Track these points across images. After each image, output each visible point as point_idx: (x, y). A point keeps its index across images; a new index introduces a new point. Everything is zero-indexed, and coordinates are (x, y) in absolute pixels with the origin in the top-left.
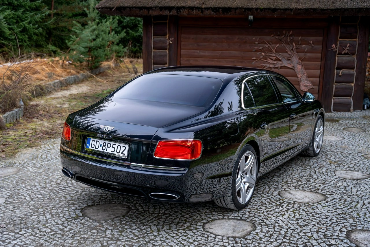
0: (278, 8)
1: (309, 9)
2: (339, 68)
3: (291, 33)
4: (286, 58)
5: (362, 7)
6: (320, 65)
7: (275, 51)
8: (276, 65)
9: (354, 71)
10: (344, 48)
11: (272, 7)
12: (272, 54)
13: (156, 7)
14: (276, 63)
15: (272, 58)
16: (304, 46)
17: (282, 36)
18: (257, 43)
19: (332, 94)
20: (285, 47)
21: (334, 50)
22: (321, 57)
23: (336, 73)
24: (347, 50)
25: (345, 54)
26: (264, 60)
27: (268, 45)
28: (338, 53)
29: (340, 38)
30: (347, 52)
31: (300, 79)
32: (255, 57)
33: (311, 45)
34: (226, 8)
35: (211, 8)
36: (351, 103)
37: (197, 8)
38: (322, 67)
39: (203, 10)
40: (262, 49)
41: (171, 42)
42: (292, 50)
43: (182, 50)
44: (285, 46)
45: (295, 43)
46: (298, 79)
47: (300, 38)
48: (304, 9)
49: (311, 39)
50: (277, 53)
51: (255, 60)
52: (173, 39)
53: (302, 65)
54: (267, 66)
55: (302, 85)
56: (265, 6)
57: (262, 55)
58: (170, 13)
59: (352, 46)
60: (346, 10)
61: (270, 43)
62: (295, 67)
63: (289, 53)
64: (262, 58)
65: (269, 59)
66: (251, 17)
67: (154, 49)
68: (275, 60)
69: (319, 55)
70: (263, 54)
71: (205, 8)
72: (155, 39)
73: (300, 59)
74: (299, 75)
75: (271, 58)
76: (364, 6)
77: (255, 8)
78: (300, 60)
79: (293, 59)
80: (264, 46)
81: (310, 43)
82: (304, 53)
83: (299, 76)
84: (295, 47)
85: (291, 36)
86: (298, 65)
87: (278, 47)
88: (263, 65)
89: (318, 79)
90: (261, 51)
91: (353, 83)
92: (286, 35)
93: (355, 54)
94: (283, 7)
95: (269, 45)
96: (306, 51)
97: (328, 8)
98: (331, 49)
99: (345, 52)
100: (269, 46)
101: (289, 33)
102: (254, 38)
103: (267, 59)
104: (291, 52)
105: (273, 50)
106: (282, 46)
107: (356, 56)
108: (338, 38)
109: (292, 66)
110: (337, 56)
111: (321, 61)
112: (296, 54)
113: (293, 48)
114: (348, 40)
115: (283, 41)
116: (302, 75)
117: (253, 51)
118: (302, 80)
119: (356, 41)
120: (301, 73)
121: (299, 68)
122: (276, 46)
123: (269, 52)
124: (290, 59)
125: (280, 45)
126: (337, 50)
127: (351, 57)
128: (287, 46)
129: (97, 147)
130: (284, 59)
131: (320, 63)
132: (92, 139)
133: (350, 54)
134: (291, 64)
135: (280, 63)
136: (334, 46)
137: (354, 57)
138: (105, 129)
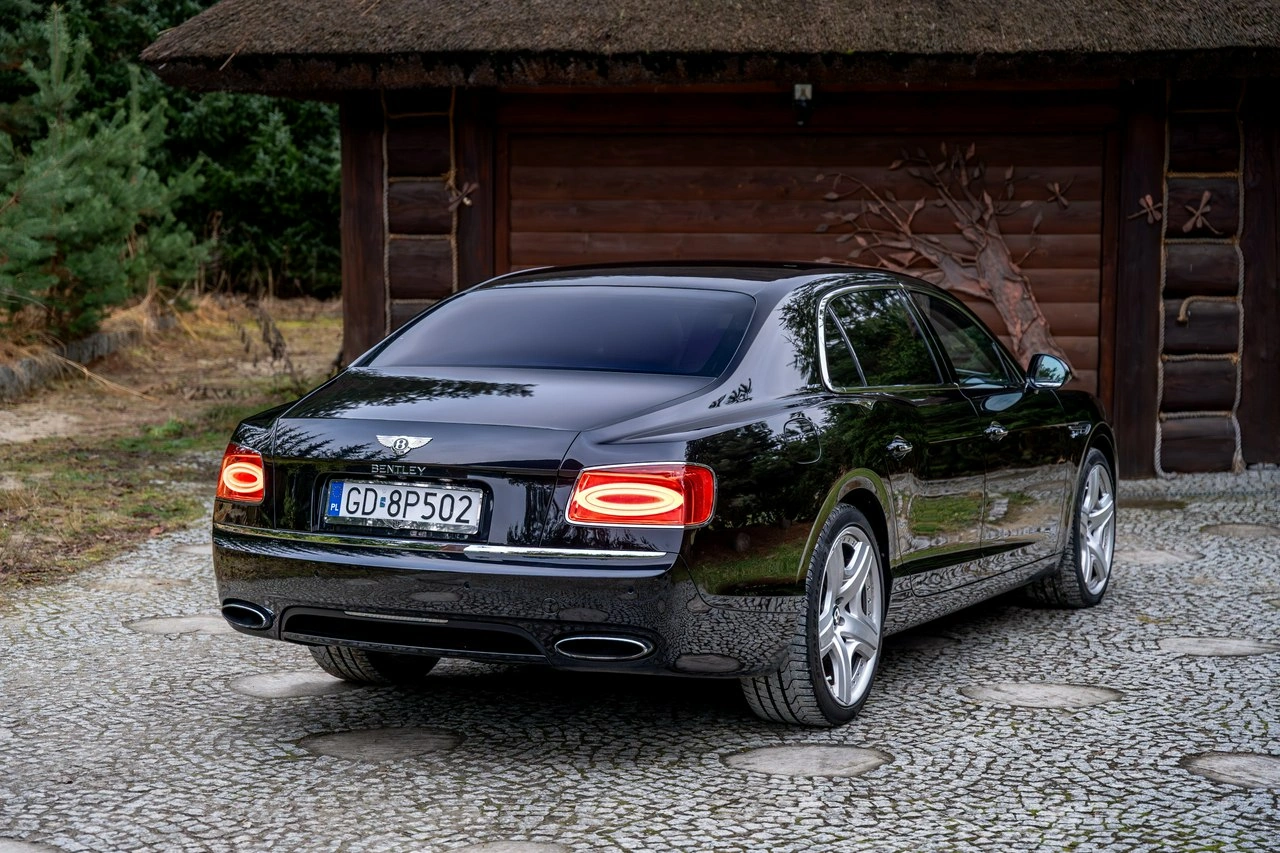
0: (914, 50)
1: (1040, 52)
2: (1175, 292)
3: (971, 153)
4: (956, 256)
5: (1245, 43)
6: (1096, 280)
7: (911, 227)
9: (1235, 303)
10: (1190, 208)
11: (891, 46)
12: (897, 240)
13: (405, 55)
15: (898, 256)
16: (1026, 204)
17: (935, 165)
18: (834, 196)
19: (1156, 400)
20: (950, 210)
21: (1150, 220)
22: (1099, 248)
23: (1166, 311)
24: (1203, 214)
25: (1196, 233)
27: (877, 203)
28: (1168, 229)
29: (1172, 168)
30: (1203, 224)
31: (1020, 341)
32: (828, 255)
33: (1057, 199)
34: (702, 52)
35: (642, 53)
36: (1234, 433)
37: (583, 56)
38: (1104, 291)
39: (608, 63)
40: (855, 220)
41: (467, 202)
42: (981, 220)
43: (514, 235)
44: (950, 204)
45: (989, 194)
46: (1012, 342)
47: (1009, 174)
49: (1056, 178)
50: (917, 237)
52: (475, 186)
53: (1025, 283)
56: (862, 44)
57: (858, 246)
58: (467, 76)
59: (1222, 199)
60: (1184, 55)
61: (889, 195)
62: (996, 291)
63: (969, 234)
64: (858, 260)
65: (885, 263)
66: (803, 91)
67: (392, 231)
68: (914, 266)
69: (1094, 240)
70: (861, 240)
71: (616, 57)
72: (396, 188)
73: (1014, 258)
74: (1014, 324)
75: (893, 256)
76: (1254, 41)
77: (821, 53)
78: (1014, 262)
79: (986, 258)
80: (864, 210)
81: (1053, 193)
82: (1029, 233)
83: (1016, 329)
84: (991, 211)
85: (971, 164)
86: (1010, 284)
87: (920, 210)
89: (1093, 341)
90: (851, 228)
91: (1234, 350)
92: (953, 162)
93: (1235, 234)
94: (937, 49)
95: (883, 203)
96: (1035, 224)
97: (1114, 48)
98: (1136, 215)
99: (1195, 224)
100: (882, 209)
101: (964, 153)
102: (820, 178)
103: (878, 260)
104: (977, 230)
105: (900, 222)
106: (936, 206)
107: (1241, 238)
108: (1165, 169)
109: (983, 289)
110: (1166, 244)
111: (1101, 267)
112: (997, 238)
113: (983, 213)
114: (1203, 176)
115: (941, 187)
116: (1026, 326)
117: (819, 230)
118: (1028, 345)
119: (1235, 181)
120: (1020, 315)
121: (1015, 297)
122: (914, 206)
123: (886, 234)
124: (975, 258)
125: (929, 202)
126: (1163, 216)
127: (1218, 244)
128: (958, 208)
129: (368, 508)
130: (946, 258)
131: (1096, 272)
132: (347, 485)
133: (1217, 232)
134: (978, 282)
135: (933, 278)
136: (1149, 200)
137: (1232, 246)
138: (400, 446)
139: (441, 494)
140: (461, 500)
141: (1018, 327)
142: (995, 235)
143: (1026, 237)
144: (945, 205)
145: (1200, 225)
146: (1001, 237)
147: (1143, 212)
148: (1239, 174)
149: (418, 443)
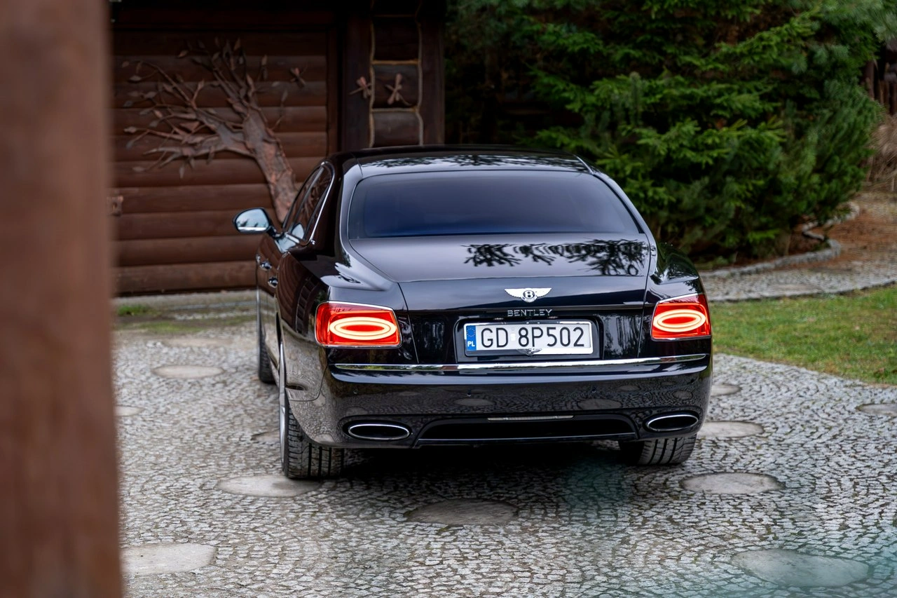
3: (237, 46)
4: (229, 124)
6: (325, 140)
7: (196, 102)
8: (201, 148)
10: (390, 87)
12: (186, 113)
14: (202, 142)
15: (187, 125)
16: (276, 84)
17: (212, 54)
18: (136, 78)
20: (223, 88)
21: (365, 96)
22: (325, 116)
24: (399, 91)
25: (397, 104)
26: (163, 134)
27: (172, 85)
28: (374, 102)
29: (377, 58)
30: (401, 99)
31: (276, 187)
32: (134, 125)
33: (297, 80)
38: (330, 147)
40: (155, 98)
42: (246, 97)
44: (223, 85)
45: (251, 77)
46: (269, 188)
47: (264, 61)
49: (297, 64)
50: (201, 110)
51: (138, 133)
53: (278, 144)
54: (172, 153)
55: (282, 204)
57: (156, 118)
59: (409, 81)
61: (179, 77)
62: (258, 150)
63: (238, 108)
64: (158, 129)
68: (197, 133)
69: (321, 110)
70: (158, 113)
73: (270, 124)
74: (271, 175)
75: (183, 125)
78: (270, 127)
79: (250, 125)
80: (161, 89)
81: (294, 76)
82: (279, 106)
83: (272, 179)
84: (253, 89)
85: (239, 53)
86: (266, 145)
87: (201, 90)
88: (161, 149)
90: (151, 103)
92: (225, 52)
93: (416, 104)
95: (175, 85)
96: (284, 98)
98: (355, 92)
99: (395, 99)
100: (175, 88)
101: (233, 45)
103: (172, 129)
104: (243, 104)
105: (187, 99)
106: (213, 86)
107: (420, 109)
108: (372, 55)
109: (248, 149)
110: (373, 113)
111: (327, 130)
112: (258, 111)
113: (247, 91)
114: (394, 63)
115: (216, 72)
116: (279, 176)
117: (125, 105)
118: (280, 190)
119: (415, 66)
120: (274, 168)
121: (270, 154)
122: (197, 87)
123: (177, 108)
124: (242, 125)
125: (208, 83)
126: (372, 92)
127: (405, 112)
128: (229, 87)
129: (502, 342)
130: (222, 126)
131: (324, 134)
132: (479, 327)
133: (407, 104)
134: (245, 144)
135: (212, 142)
136: (362, 81)
137: (413, 113)
138: (529, 296)
139: (559, 327)
140: (575, 330)
141: (273, 177)
142: (256, 107)
143: (275, 109)
144: (220, 86)
145: (397, 99)
146: (260, 109)
147: (360, 89)
148: (419, 62)
149: (542, 292)
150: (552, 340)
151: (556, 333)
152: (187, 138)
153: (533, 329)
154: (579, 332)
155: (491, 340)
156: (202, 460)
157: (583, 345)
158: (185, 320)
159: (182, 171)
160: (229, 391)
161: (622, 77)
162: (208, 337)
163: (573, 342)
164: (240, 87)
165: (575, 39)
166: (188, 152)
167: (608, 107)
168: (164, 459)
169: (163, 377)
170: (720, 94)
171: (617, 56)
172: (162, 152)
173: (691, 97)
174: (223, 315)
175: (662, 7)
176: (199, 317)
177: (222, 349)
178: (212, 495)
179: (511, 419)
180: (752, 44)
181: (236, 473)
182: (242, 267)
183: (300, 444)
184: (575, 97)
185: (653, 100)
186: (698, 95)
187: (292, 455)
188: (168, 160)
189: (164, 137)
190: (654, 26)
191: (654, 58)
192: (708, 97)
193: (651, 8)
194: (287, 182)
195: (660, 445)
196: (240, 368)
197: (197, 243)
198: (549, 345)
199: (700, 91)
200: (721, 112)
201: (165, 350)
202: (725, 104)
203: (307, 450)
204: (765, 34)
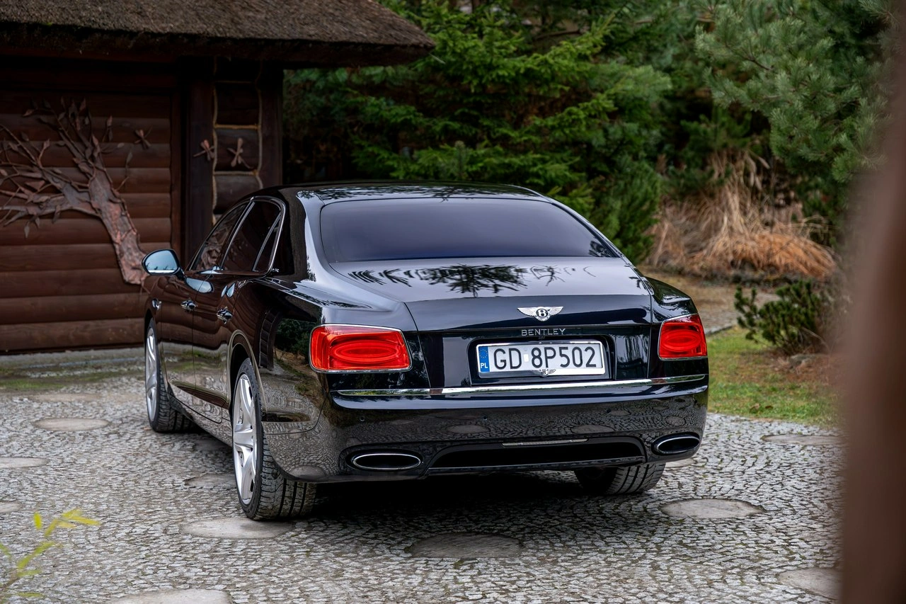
0: (95, 26)
1: (180, 34)
2: (222, 210)
3: (82, 108)
4: (75, 184)
5: (305, 37)
6: (168, 201)
7: (42, 160)
8: (47, 207)
10: (232, 150)
11: (77, 22)
12: (31, 172)
14: (47, 201)
15: (33, 184)
16: (120, 145)
17: (58, 114)
20: (69, 148)
21: (209, 158)
22: (169, 178)
24: (241, 154)
26: (8, 193)
27: (17, 143)
28: (217, 165)
29: (219, 122)
31: (121, 247)
33: (142, 142)
38: (174, 209)
42: (92, 157)
44: (69, 145)
45: (96, 137)
46: (114, 248)
47: (110, 122)
48: (168, 33)
49: (142, 126)
50: (47, 169)
53: (123, 204)
54: (18, 211)
55: (127, 264)
56: (59, 19)
59: (250, 145)
60: (270, 43)
61: (24, 136)
62: (103, 210)
63: (84, 168)
64: (3, 187)
65: (23, 189)
68: (43, 192)
69: (164, 172)
70: (4, 172)
73: (115, 184)
74: (116, 234)
75: (28, 184)
76: (310, 36)
77: (28, 23)
78: (115, 188)
79: (95, 185)
80: (6, 148)
81: (139, 138)
82: (124, 167)
83: (117, 238)
84: (99, 150)
85: (85, 114)
86: (112, 205)
87: (47, 148)
88: (6, 208)
92: (71, 112)
93: (256, 167)
95: (20, 143)
96: (128, 160)
97: (228, 35)
98: (198, 154)
99: (237, 161)
100: (20, 147)
101: (78, 106)
103: (17, 187)
104: (88, 164)
105: (33, 157)
106: (58, 145)
107: (260, 172)
108: (214, 122)
109: (94, 209)
110: (216, 176)
111: (171, 192)
112: (103, 171)
113: (93, 151)
114: (235, 127)
115: (62, 131)
116: (124, 236)
118: (125, 250)
119: (256, 131)
120: (119, 228)
121: (116, 214)
122: (43, 146)
123: (24, 167)
124: (88, 185)
125: (54, 143)
126: (215, 155)
127: (246, 175)
128: (75, 147)
129: (515, 363)
130: (68, 185)
131: (168, 195)
132: (491, 348)
133: (249, 167)
134: (90, 203)
135: (58, 201)
136: (206, 144)
137: (254, 177)
138: (543, 315)
139: (571, 347)
140: (586, 350)
141: (118, 236)
142: (101, 167)
143: (120, 170)
144: (65, 145)
145: (240, 162)
146: (105, 170)
147: (204, 152)
148: (260, 126)
149: (555, 310)
150: (564, 361)
151: (568, 353)
152: (33, 197)
153: (546, 349)
154: (590, 352)
155: (505, 361)
156: (146, 506)
157: (594, 366)
158: (39, 378)
159: (27, 230)
160: (127, 441)
161: (446, 146)
162: (73, 392)
163: (585, 361)
164: (86, 148)
165: (398, 112)
166: (33, 210)
167: (432, 174)
168: (104, 507)
169: (48, 429)
170: (535, 165)
171: (438, 128)
172: (8, 210)
173: (509, 166)
174: (78, 373)
175: (480, 82)
176: (53, 375)
177: (95, 403)
178: (183, 539)
179: (525, 444)
180: (562, 119)
181: (191, 517)
182: (87, 327)
183: (274, 482)
184: (398, 166)
185: (474, 168)
186: (515, 163)
187: (264, 494)
188: (13, 219)
189: (10, 196)
190: (471, 100)
191: (471, 130)
192: (524, 166)
193: (470, 82)
194: (132, 242)
195: (632, 474)
196: (125, 420)
197: (41, 302)
198: (562, 366)
199: (516, 161)
200: (536, 181)
201: (35, 405)
202: (541, 173)
203: (281, 488)
204: (574, 109)
